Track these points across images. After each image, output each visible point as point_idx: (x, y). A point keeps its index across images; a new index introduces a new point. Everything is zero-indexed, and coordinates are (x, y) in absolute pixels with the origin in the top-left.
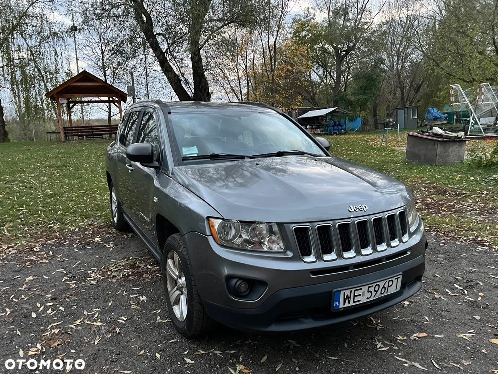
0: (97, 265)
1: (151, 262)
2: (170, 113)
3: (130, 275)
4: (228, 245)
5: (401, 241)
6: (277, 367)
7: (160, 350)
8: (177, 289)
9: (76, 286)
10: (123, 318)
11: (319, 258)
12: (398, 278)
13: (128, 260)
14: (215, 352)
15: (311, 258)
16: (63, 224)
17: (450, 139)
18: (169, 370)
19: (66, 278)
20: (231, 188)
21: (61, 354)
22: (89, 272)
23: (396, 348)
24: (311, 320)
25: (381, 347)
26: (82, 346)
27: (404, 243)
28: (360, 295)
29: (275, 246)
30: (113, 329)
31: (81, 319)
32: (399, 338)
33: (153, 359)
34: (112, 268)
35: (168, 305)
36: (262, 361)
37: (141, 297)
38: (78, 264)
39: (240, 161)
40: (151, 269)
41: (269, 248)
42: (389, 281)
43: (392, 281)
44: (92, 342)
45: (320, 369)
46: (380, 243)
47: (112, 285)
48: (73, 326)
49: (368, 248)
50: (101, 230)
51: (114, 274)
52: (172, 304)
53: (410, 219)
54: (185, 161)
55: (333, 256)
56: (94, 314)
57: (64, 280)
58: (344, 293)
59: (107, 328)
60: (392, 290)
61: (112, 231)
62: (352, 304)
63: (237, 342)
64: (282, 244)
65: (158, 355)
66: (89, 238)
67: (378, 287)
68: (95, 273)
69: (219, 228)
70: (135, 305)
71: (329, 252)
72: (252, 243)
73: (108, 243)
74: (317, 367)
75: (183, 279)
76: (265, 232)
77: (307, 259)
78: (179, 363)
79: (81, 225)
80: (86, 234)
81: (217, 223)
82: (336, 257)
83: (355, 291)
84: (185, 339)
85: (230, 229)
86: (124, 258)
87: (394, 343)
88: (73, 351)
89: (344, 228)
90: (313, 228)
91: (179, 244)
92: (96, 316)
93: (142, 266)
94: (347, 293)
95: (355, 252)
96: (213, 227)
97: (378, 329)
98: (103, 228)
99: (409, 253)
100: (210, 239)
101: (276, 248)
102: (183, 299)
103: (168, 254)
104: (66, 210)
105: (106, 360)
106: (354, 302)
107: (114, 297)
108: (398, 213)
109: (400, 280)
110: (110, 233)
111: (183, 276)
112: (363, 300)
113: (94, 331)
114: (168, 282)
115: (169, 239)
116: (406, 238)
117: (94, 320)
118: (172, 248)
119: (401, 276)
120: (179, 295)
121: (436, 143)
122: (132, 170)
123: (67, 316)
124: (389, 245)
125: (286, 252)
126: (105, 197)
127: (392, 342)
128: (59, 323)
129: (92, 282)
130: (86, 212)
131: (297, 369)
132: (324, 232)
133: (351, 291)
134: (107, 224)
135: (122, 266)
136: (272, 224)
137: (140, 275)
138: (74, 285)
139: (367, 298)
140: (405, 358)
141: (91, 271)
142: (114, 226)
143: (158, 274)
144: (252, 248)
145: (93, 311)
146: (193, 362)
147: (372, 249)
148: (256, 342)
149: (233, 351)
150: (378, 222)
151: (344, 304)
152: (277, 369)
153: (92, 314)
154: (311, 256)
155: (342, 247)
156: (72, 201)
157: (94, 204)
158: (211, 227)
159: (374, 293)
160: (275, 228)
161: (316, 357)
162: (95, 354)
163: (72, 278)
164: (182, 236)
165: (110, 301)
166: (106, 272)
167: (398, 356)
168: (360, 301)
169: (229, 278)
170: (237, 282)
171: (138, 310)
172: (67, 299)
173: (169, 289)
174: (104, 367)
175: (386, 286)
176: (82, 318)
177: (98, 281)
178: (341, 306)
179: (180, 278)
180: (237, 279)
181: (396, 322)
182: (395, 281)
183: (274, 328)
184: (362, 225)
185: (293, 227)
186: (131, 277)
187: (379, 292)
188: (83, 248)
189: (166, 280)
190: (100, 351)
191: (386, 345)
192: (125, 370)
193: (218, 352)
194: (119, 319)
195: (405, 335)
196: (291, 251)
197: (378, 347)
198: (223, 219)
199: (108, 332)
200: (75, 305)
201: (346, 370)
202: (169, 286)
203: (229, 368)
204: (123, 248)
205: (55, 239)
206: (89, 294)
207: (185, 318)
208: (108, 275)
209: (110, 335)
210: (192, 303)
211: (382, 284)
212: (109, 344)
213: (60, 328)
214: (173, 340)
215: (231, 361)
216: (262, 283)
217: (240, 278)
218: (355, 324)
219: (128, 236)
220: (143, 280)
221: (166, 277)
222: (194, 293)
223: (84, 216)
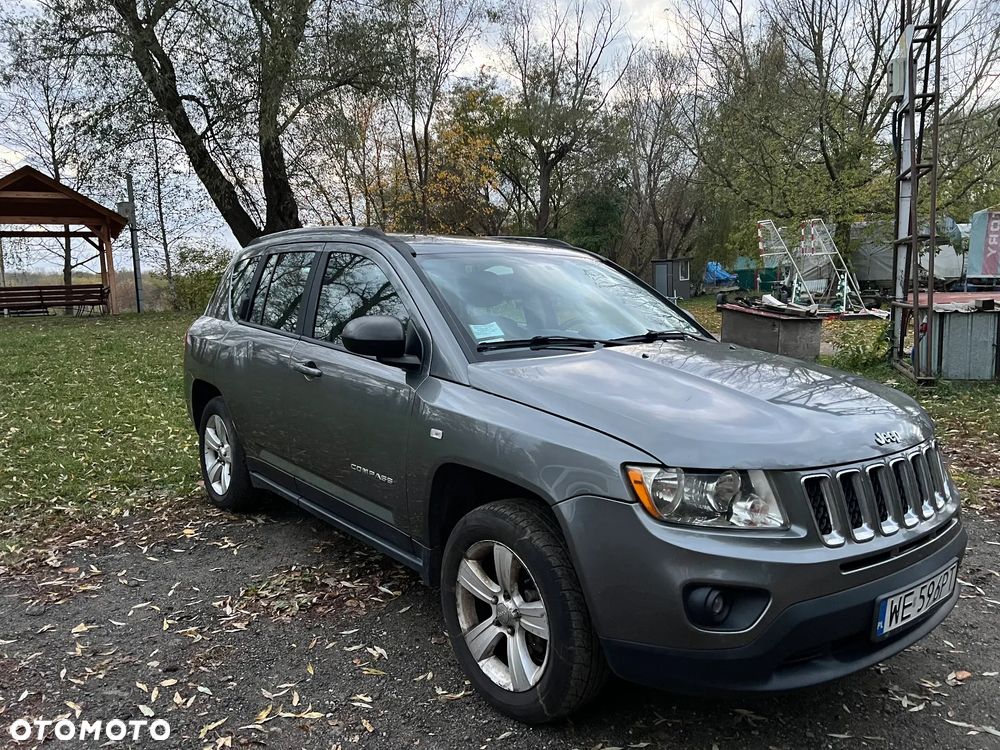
2: (415, 255)
4: (669, 519)
8: (497, 624)
9: (206, 638)
11: (847, 535)
12: (952, 569)
13: (290, 572)
15: (835, 538)
16: (82, 502)
17: (798, 316)
19: (170, 622)
22: (216, 604)
23: (936, 704)
24: (835, 662)
25: (909, 706)
28: (911, 604)
30: (356, 724)
31: (265, 708)
32: (928, 685)
34: (265, 593)
37: (370, 650)
38: (176, 589)
40: (354, 589)
41: (747, 521)
42: (945, 574)
47: (288, 630)
48: (259, 727)
49: (911, 512)
50: (185, 512)
51: (280, 604)
52: (477, 658)
54: (486, 353)
55: (866, 531)
56: (290, 696)
57: (166, 626)
58: (891, 602)
59: (341, 723)
60: (945, 592)
61: (215, 513)
62: (900, 624)
63: (639, 725)
66: (169, 531)
67: (932, 586)
68: (231, 605)
69: (653, 483)
70: (369, 667)
71: (859, 523)
73: (218, 538)
75: (521, 600)
77: (829, 540)
79: (130, 502)
80: (155, 523)
81: (649, 476)
82: (872, 533)
83: (906, 597)
84: (528, 729)
86: (277, 569)
87: (927, 696)
89: (873, 477)
90: (833, 478)
91: (517, 524)
92: (296, 699)
94: (896, 601)
95: (895, 522)
96: (639, 483)
99: (957, 520)
100: (637, 509)
102: (520, 644)
103: (466, 549)
104: (77, 470)
107: (308, 654)
109: (955, 572)
110: (212, 518)
112: (914, 613)
113: (315, 733)
114: (460, 610)
117: (300, 709)
118: (489, 535)
119: (955, 565)
120: (502, 637)
121: (777, 323)
122: (317, 375)
125: (787, 528)
126: (154, 441)
127: (921, 695)
128: (219, 723)
129: (236, 625)
130: (126, 473)
132: (847, 484)
133: (900, 599)
134: (190, 498)
135: (285, 586)
136: (751, 472)
137: (338, 602)
138: (200, 636)
139: (919, 610)
140: (963, 721)
141: (221, 602)
142: (213, 502)
145: (281, 690)
147: (916, 514)
148: (680, 721)
149: (643, 744)
151: (891, 624)
153: (284, 696)
154: (834, 533)
156: (81, 451)
157: (134, 455)
158: (634, 483)
159: (927, 599)
160: (760, 482)
161: (810, 738)
163: (185, 620)
165: (306, 665)
166: (256, 601)
167: (949, 718)
168: (909, 616)
169: (691, 587)
170: (710, 593)
171: (383, 677)
172: (203, 668)
173: (464, 625)
175: (941, 584)
176: (270, 707)
177: (249, 624)
178: (886, 629)
179: (507, 598)
182: (950, 575)
185: (801, 477)
186: (320, 609)
187: (932, 597)
188: (167, 553)
189: (455, 607)
191: (915, 701)
194: (354, 701)
195: (934, 678)
196: (802, 525)
197: (905, 705)
198: (661, 466)
200: (231, 680)
202: (462, 618)
204: (261, 548)
205: (88, 537)
206: (248, 652)
207: (532, 683)
208: (266, 608)
209: (357, 738)
210: (571, 648)
213: (229, 733)
214: (505, 735)
216: (758, 594)
217: (714, 586)
219: (256, 521)
220: (351, 612)
221: (455, 600)
222: (574, 626)
223: (123, 482)
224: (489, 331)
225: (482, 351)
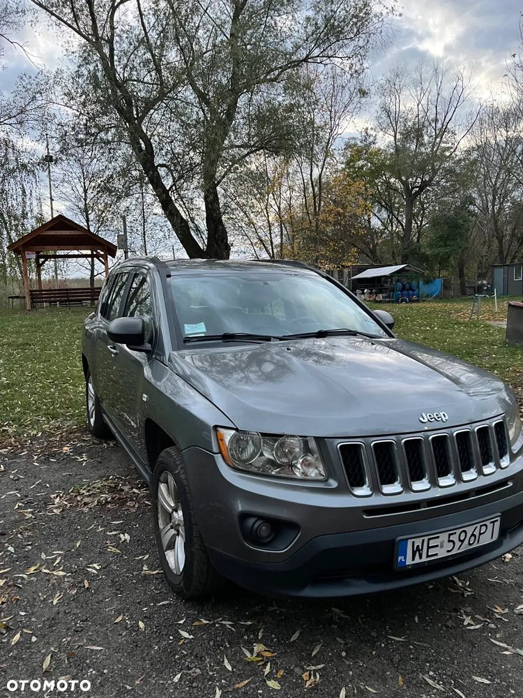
0: (63, 486)
1: (138, 484)
2: (169, 276)
3: (107, 503)
4: (244, 468)
5: (498, 466)
6: (313, 650)
7: (145, 617)
8: (172, 527)
9: (33, 517)
10: (95, 565)
11: (376, 489)
12: (494, 522)
13: (107, 480)
14: (223, 622)
15: (364, 490)
16: (21, 425)
18: (156, 648)
19: (20, 504)
20: (253, 383)
21: (5, 617)
22: (52, 496)
23: (493, 626)
25: (469, 625)
26: (36, 606)
27: (502, 469)
28: (437, 546)
29: (311, 470)
30: (80, 582)
31: (36, 565)
32: (496, 611)
33: (135, 631)
34: (84, 492)
35: (159, 550)
36: (292, 640)
37: (122, 535)
38: (38, 484)
39: (265, 343)
40: (138, 494)
41: (303, 473)
42: (481, 526)
43: (486, 525)
44: (50, 601)
45: (378, 656)
46: (466, 468)
47: (82, 517)
48: (25, 576)
49: (449, 475)
50: (72, 436)
51: (87, 500)
52: (165, 548)
53: (511, 433)
54: (187, 344)
55: (396, 487)
56: (55, 559)
57: (17, 507)
58: (413, 542)
59: (72, 580)
60: (486, 539)
61: (88, 437)
62: (424, 559)
63: (257, 609)
64: (321, 468)
65: (141, 625)
66: (55, 447)
67: (463, 534)
68: (60, 498)
69: (231, 441)
70: (113, 547)
71: (391, 481)
72: (279, 466)
73: (80, 455)
74: (374, 653)
75: (180, 513)
76: (297, 450)
77: (358, 491)
78: (171, 638)
79: (46, 428)
80: (51, 441)
81: (228, 435)
82: (402, 489)
83: (429, 539)
84: (182, 600)
85: (248, 443)
86: (101, 477)
87: (490, 618)
88: (23, 614)
89: (413, 446)
90: (367, 445)
91: (175, 462)
92: (57, 562)
93: (126, 488)
94: (418, 542)
95: (429, 482)
96: (222, 440)
97: (465, 595)
98: (76, 432)
99: (511, 484)
100: (219, 458)
101: (313, 473)
102: (180, 542)
103: (160, 475)
104: (27, 406)
105: (68, 629)
106: (428, 556)
107: (84, 534)
108: (494, 424)
109: (497, 525)
110: (84, 441)
111: (180, 508)
112: (442, 553)
113: (53, 585)
114: (160, 516)
115: (162, 454)
116: (505, 462)
117: (55, 569)
118: (165, 468)
119: (499, 519)
120: (174, 537)
122: (116, 354)
123: (17, 561)
124: (480, 472)
125: (327, 481)
126: (80, 389)
127: (486, 617)
128: (5, 570)
129: (55, 511)
130: (53, 409)
131: (344, 654)
132: (384, 451)
133: (423, 540)
134: (80, 427)
135: (98, 488)
136: (308, 438)
137: (123, 502)
138: (31, 515)
139: (448, 551)
140: (505, 642)
141: (55, 495)
142: (90, 431)
143: (147, 502)
144: (279, 472)
145: (53, 554)
146: (192, 637)
147: (454, 477)
148: (284, 610)
149: (249, 623)
150: (463, 437)
151: (413, 559)
152: (314, 653)
153: (52, 559)
154: (365, 487)
155: (410, 475)
156: (35, 394)
157: (64, 398)
158: (220, 440)
159: (458, 544)
160: (313, 445)
161: (373, 637)
162: (53, 619)
163: (28, 504)
164: (179, 451)
165: (78, 540)
166: (76, 496)
167: (496, 639)
168: (436, 555)
169: (245, 516)
170: (256, 522)
171: (118, 554)
172: (19, 535)
173: (161, 527)
174: (65, 640)
175: (477, 533)
176: (38, 565)
177: (63, 511)
178: (409, 562)
179: (176, 511)
180: (255, 519)
181: (492, 585)
182: (490, 526)
183: (309, 592)
184: (440, 442)
185: (339, 443)
186: (109, 506)
187: (466, 542)
188: (46, 461)
189: (157, 513)
190: (60, 616)
191: (477, 621)
192: (94, 645)
193: (227, 623)
194: (89, 567)
195: (506, 606)
196: (335, 479)
197: (465, 623)
198: (237, 430)
199: (73, 586)
200: (29, 545)
201: (417, 659)
202: (160, 521)
203: (244, 649)
204: (101, 462)
205: (9, 448)
206: (50, 529)
207: (181, 570)
208: (78, 501)
209: (75, 591)
210: (192, 549)
211: (470, 530)
212: (73, 604)
213: (7, 578)
214: (164, 603)
215: (246, 637)
216: (293, 526)
217: (260, 517)
218: (431, 587)
219: (108, 444)
220: (126, 510)
221: (157, 509)
222: (195, 535)
223: (50, 415)
224: (191, 330)
225: (186, 342)
